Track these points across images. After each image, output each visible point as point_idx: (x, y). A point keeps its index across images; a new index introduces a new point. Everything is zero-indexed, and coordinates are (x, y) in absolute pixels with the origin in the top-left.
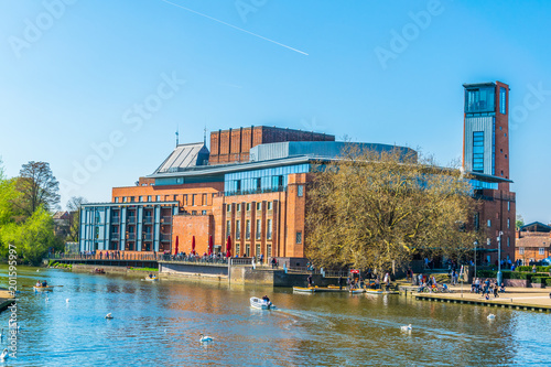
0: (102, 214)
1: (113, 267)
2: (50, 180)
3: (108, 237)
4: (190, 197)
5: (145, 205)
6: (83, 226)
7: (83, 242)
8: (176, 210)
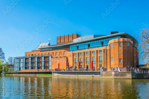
0: (22, 60)
1: (28, 74)
2: (2, 53)
3: (24, 66)
4: (55, 53)
5: (38, 56)
6: (15, 63)
7: (15, 68)
8: (50, 57)
